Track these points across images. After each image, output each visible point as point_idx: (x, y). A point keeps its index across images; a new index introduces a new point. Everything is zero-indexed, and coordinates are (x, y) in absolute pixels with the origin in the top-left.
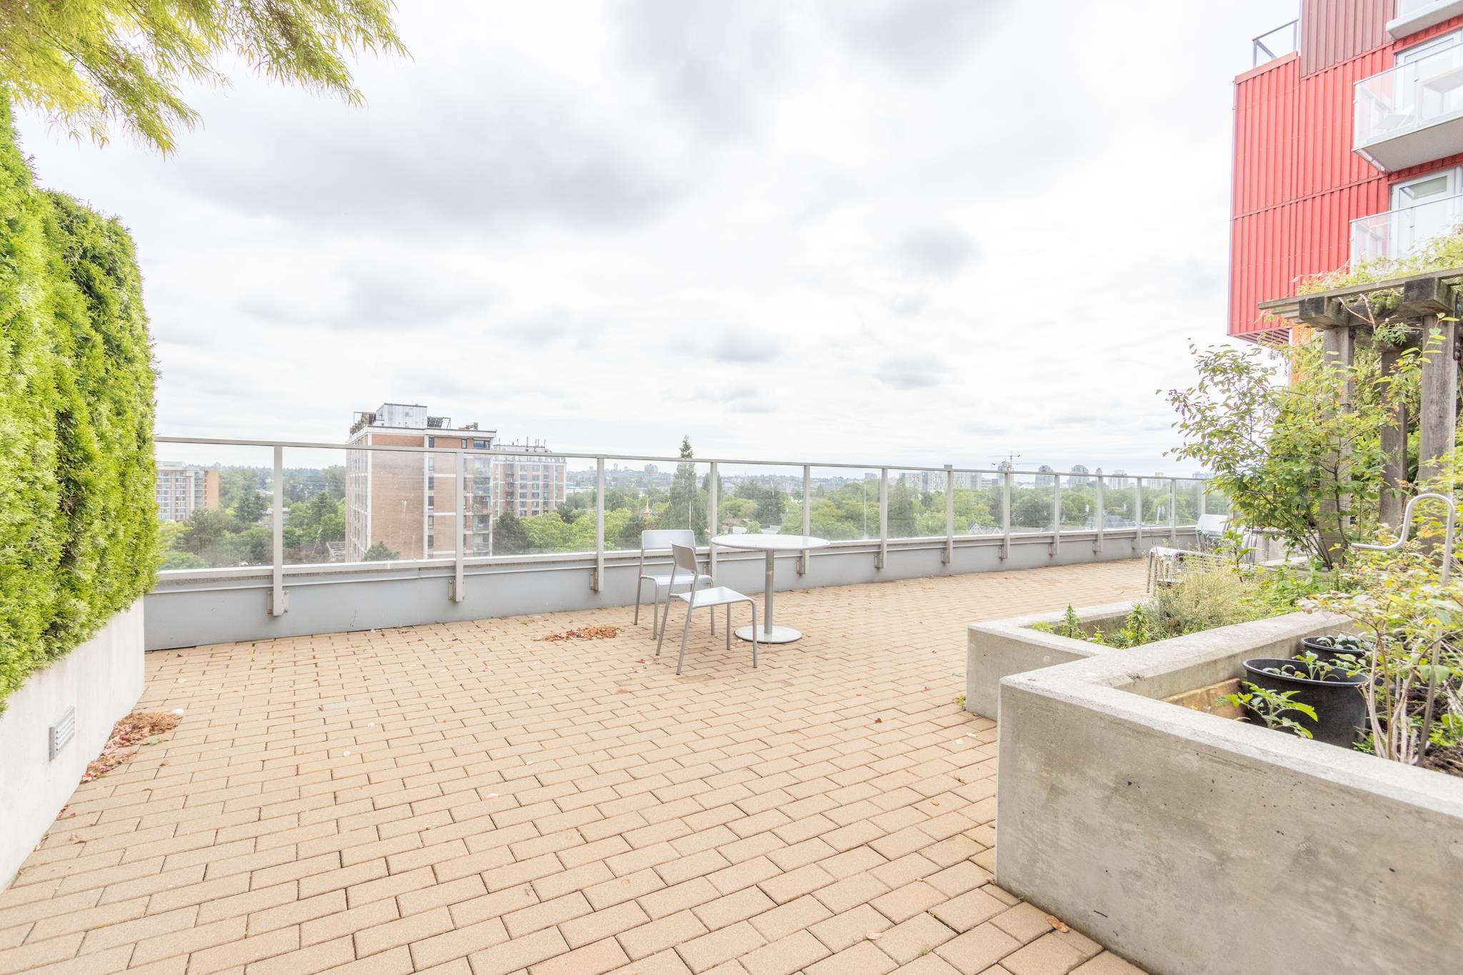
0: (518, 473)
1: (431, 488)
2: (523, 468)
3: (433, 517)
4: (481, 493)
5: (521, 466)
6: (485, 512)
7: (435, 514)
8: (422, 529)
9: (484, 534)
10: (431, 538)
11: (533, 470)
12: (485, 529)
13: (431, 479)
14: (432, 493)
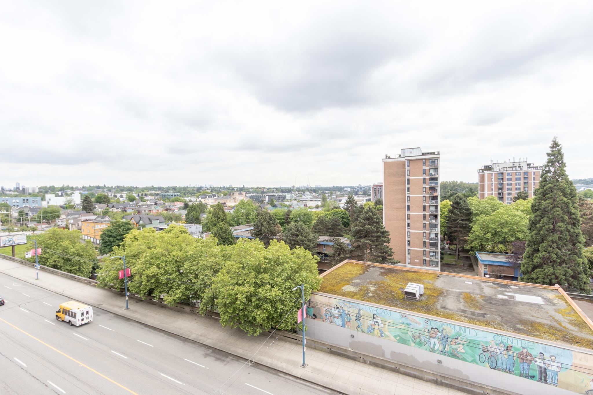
0: (506, 177)
1: (408, 183)
2: (508, 174)
3: (409, 197)
4: (433, 185)
5: (508, 173)
6: (435, 194)
7: (410, 196)
8: (405, 202)
9: (435, 206)
10: (409, 206)
11: (516, 175)
12: (436, 203)
13: (408, 180)
14: (409, 186)
